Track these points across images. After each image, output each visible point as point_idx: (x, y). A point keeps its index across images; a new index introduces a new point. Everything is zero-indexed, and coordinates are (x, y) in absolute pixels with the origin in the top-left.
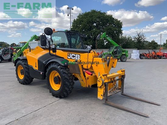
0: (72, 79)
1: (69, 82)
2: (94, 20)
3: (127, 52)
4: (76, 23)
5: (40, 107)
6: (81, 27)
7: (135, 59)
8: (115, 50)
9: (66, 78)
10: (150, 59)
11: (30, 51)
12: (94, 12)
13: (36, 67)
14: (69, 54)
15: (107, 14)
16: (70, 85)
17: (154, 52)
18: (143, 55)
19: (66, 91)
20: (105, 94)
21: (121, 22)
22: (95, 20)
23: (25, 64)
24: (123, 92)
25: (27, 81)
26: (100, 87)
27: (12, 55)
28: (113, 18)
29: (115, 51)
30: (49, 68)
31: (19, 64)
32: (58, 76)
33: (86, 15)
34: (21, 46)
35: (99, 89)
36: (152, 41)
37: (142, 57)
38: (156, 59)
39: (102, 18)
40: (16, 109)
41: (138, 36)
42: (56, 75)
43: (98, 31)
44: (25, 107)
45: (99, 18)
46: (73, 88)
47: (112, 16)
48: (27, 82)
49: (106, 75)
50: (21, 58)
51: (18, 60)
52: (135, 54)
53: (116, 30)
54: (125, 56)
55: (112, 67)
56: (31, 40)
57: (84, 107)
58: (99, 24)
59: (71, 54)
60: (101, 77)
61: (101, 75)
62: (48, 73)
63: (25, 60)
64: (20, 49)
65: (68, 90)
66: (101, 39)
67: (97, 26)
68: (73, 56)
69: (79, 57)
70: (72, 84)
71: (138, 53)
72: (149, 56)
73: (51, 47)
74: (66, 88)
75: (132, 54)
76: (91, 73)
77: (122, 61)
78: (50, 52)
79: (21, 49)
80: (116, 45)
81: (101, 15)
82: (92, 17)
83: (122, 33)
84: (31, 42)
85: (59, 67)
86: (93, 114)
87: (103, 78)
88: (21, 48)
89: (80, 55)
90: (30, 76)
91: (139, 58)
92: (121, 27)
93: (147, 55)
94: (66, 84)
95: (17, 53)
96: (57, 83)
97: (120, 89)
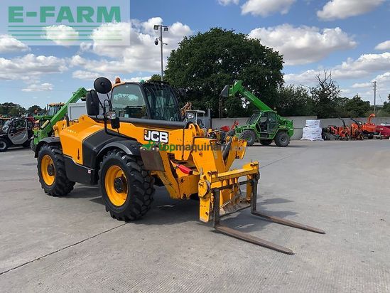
0: (150, 183)
1: (143, 188)
2: (218, 53)
3: (292, 124)
4: (177, 60)
5: (84, 237)
6: (187, 67)
7: (312, 139)
8: (263, 120)
9: (137, 180)
10: (347, 139)
11: (68, 125)
12: (217, 32)
13: (79, 158)
14: (148, 131)
15: (249, 37)
16: (146, 194)
17: (356, 123)
18: (331, 132)
19: (138, 207)
20: (214, 211)
21: (280, 54)
22: (220, 51)
23: (56, 153)
24: (255, 209)
25: (62, 189)
26: (204, 197)
27: (30, 133)
28: (263, 47)
29: (264, 123)
30: (105, 160)
31: (45, 153)
32: (122, 177)
33: (200, 40)
34: (51, 113)
35: (202, 202)
36: (354, 98)
37: (327, 135)
38: (361, 139)
39: (236, 46)
40: (38, 241)
41: (321, 87)
42: (119, 175)
43: (228, 76)
44: (54, 239)
45: (229, 46)
46: (152, 200)
47: (258, 41)
48: (61, 191)
49: (215, 173)
50: (48, 140)
51: (42, 144)
52: (311, 128)
53: (268, 75)
54: (284, 134)
55: (237, 157)
56: (74, 100)
57: (172, 237)
58: (230, 61)
59: (151, 131)
60: (205, 178)
61: (206, 174)
62: (102, 171)
63: (57, 145)
64: (48, 121)
65: (141, 204)
66: (230, 95)
67: (224, 66)
68: (155, 136)
69: (166, 137)
70: (149, 191)
71: (318, 127)
72: (343, 133)
73: (108, 117)
74: (137, 201)
75: (304, 129)
76: (189, 170)
77: (278, 145)
78: (106, 126)
79: (51, 121)
80: (266, 109)
81: (233, 40)
82: (211, 44)
83: (282, 80)
84: (73, 104)
85: (123, 158)
86: (187, 248)
87: (209, 179)
88: (52, 118)
89: (168, 133)
90: (67, 178)
91: (321, 139)
92: (281, 67)
93: (338, 130)
94: (136, 193)
95: (41, 129)
96: (119, 192)
97: (249, 202)
